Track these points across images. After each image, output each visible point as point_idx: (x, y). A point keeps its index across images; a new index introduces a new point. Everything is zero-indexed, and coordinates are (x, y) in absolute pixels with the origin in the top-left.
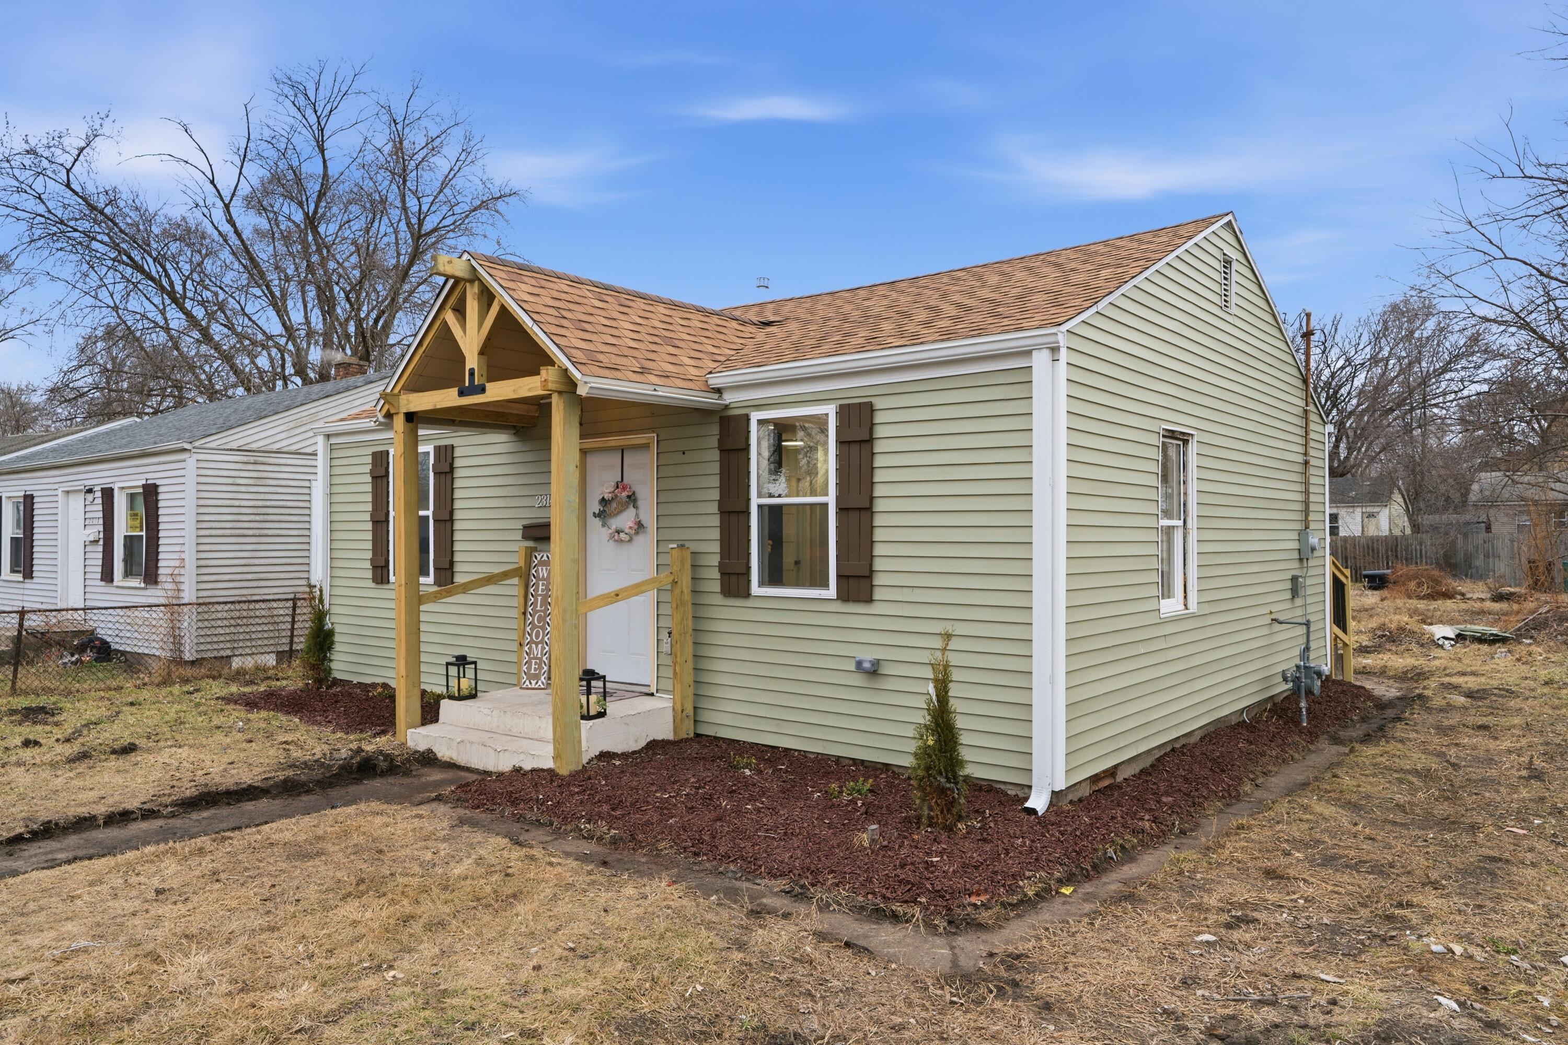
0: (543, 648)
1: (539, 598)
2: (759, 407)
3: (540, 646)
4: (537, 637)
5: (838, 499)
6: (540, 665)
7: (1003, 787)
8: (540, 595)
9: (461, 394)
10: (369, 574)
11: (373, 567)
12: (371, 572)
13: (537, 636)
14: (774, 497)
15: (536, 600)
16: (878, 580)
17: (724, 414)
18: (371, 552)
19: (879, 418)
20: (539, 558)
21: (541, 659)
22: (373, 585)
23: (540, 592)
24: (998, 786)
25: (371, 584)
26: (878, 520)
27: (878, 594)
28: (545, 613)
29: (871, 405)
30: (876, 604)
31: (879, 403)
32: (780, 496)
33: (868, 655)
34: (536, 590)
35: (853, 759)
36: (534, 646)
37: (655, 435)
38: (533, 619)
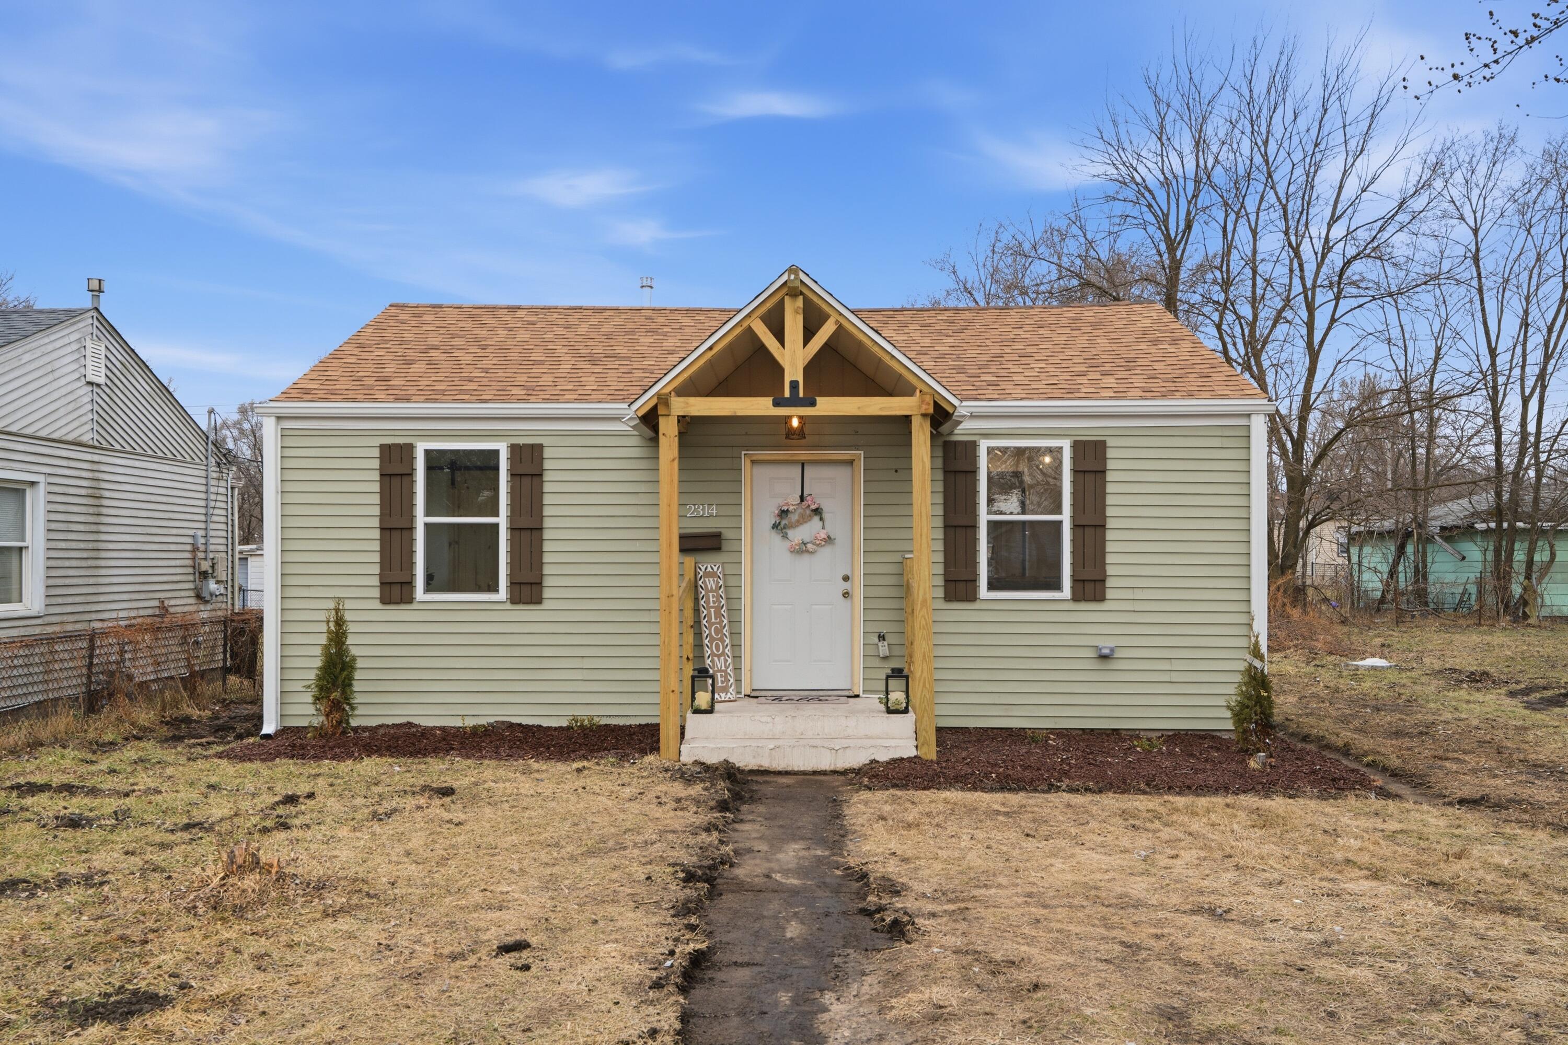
0: (726, 661)
1: (712, 610)
2: (987, 435)
3: (722, 658)
4: (718, 650)
5: (1074, 518)
6: (726, 677)
7: (1218, 734)
8: (712, 607)
9: (776, 404)
10: (376, 593)
11: (381, 583)
12: (378, 590)
13: (718, 648)
14: (1005, 514)
15: (709, 613)
16: (1110, 583)
17: (948, 439)
18: (378, 566)
19: (1110, 453)
20: (703, 569)
21: (725, 671)
22: (380, 606)
23: (712, 604)
24: (1214, 734)
25: (377, 604)
26: (1110, 535)
27: (1110, 594)
28: (721, 625)
29: (1104, 442)
30: (1107, 602)
31: (1110, 442)
32: (1011, 513)
33: (1106, 644)
34: (707, 602)
35: (1083, 730)
36: (716, 659)
37: (862, 452)
38: (710, 631)
